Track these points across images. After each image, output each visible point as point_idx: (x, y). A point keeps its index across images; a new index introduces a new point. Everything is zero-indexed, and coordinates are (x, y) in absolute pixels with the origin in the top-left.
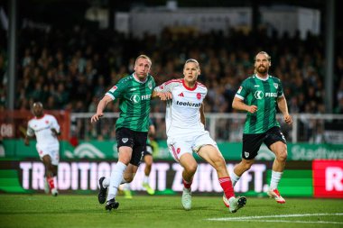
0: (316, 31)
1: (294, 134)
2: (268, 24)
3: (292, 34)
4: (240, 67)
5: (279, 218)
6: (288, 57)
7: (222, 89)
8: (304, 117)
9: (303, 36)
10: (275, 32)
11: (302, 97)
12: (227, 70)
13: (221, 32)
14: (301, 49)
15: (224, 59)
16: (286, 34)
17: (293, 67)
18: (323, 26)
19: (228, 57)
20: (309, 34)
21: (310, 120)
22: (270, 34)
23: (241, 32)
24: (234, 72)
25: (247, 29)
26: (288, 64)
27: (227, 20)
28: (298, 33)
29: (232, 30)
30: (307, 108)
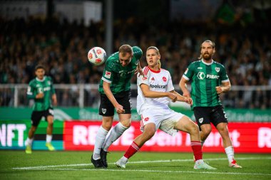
0: (98, 18)
1: (81, 101)
2: (60, 13)
3: (79, 22)
4: (38, 47)
5: (69, 167)
6: (77, 40)
7: (24, 65)
8: (89, 87)
9: (87, 23)
10: (66, 20)
11: (87, 72)
12: (27, 49)
13: (22, 20)
14: (87, 34)
15: (25, 41)
16: (75, 22)
17: (80, 47)
18: (104, 15)
19: (29, 40)
20: (92, 22)
21: (93, 90)
22: (61, 21)
23: (39, 20)
24: (33, 51)
25: (44, 16)
26: (76, 45)
27: (27, 10)
28: (83, 21)
29: (31, 18)
30: (91, 79)
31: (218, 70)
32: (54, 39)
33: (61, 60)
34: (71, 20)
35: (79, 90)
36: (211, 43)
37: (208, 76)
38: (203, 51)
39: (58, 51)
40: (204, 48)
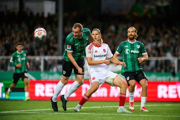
0: (53, 12)
1: (42, 67)
2: (28, 9)
3: (40, 15)
4: (13, 31)
5: (34, 111)
7: (4, 43)
8: (47, 58)
9: (46, 15)
10: (32, 13)
11: (46, 47)
12: (6, 33)
13: (3, 13)
14: (46, 22)
15: (4, 27)
16: (38, 14)
18: (57, 10)
19: (7, 26)
20: (49, 14)
21: (49, 60)
22: (29, 14)
23: (14, 13)
24: (10, 34)
25: (17, 10)
27: (6, 6)
28: (43, 13)
29: (8, 11)
30: (49, 53)
31: (138, 47)
32: (24, 26)
33: (28, 40)
34: (35, 13)
35: (40, 60)
36: (134, 28)
37: (132, 51)
38: (129, 34)
39: (26, 34)
40: (129, 32)
